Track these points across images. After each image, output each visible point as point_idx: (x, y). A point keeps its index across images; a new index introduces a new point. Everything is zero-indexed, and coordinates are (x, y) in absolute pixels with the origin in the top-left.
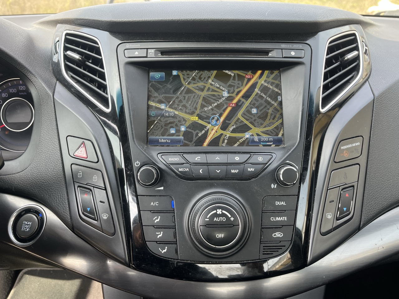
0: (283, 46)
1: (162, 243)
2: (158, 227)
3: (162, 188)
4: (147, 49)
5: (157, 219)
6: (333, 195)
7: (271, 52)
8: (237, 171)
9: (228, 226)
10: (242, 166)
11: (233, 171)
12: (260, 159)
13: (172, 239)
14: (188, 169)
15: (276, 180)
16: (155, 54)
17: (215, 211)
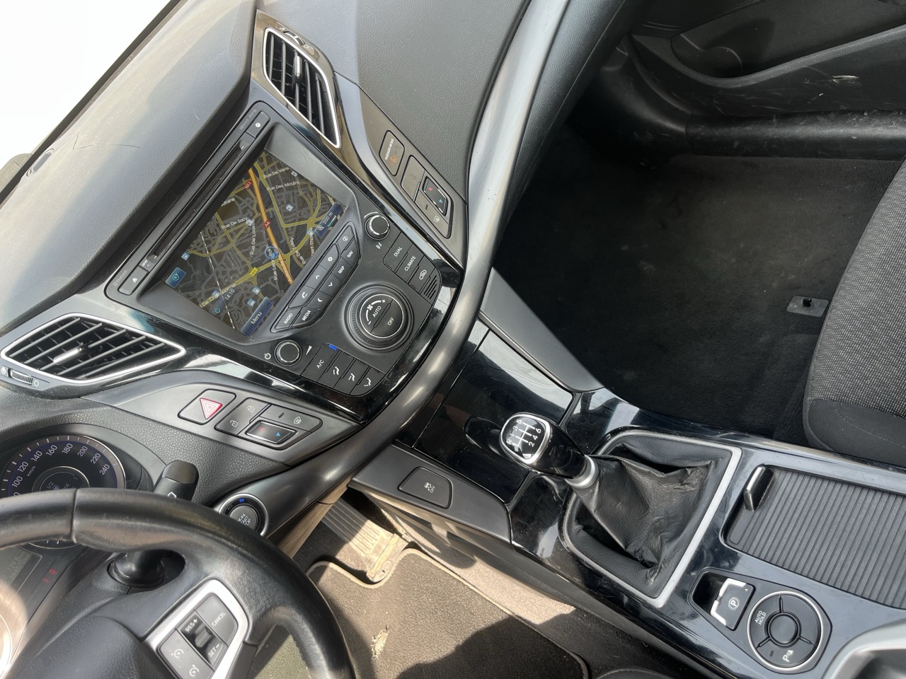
0: (242, 127)
1: (361, 380)
2: (345, 374)
3: (310, 347)
4: (138, 265)
5: (336, 370)
6: (422, 201)
7: (241, 145)
8: (343, 267)
9: (386, 309)
10: (341, 260)
11: (340, 272)
12: (345, 239)
13: (363, 369)
14: (309, 312)
15: (376, 239)
16: (152, 261)
17: (367, 311)
